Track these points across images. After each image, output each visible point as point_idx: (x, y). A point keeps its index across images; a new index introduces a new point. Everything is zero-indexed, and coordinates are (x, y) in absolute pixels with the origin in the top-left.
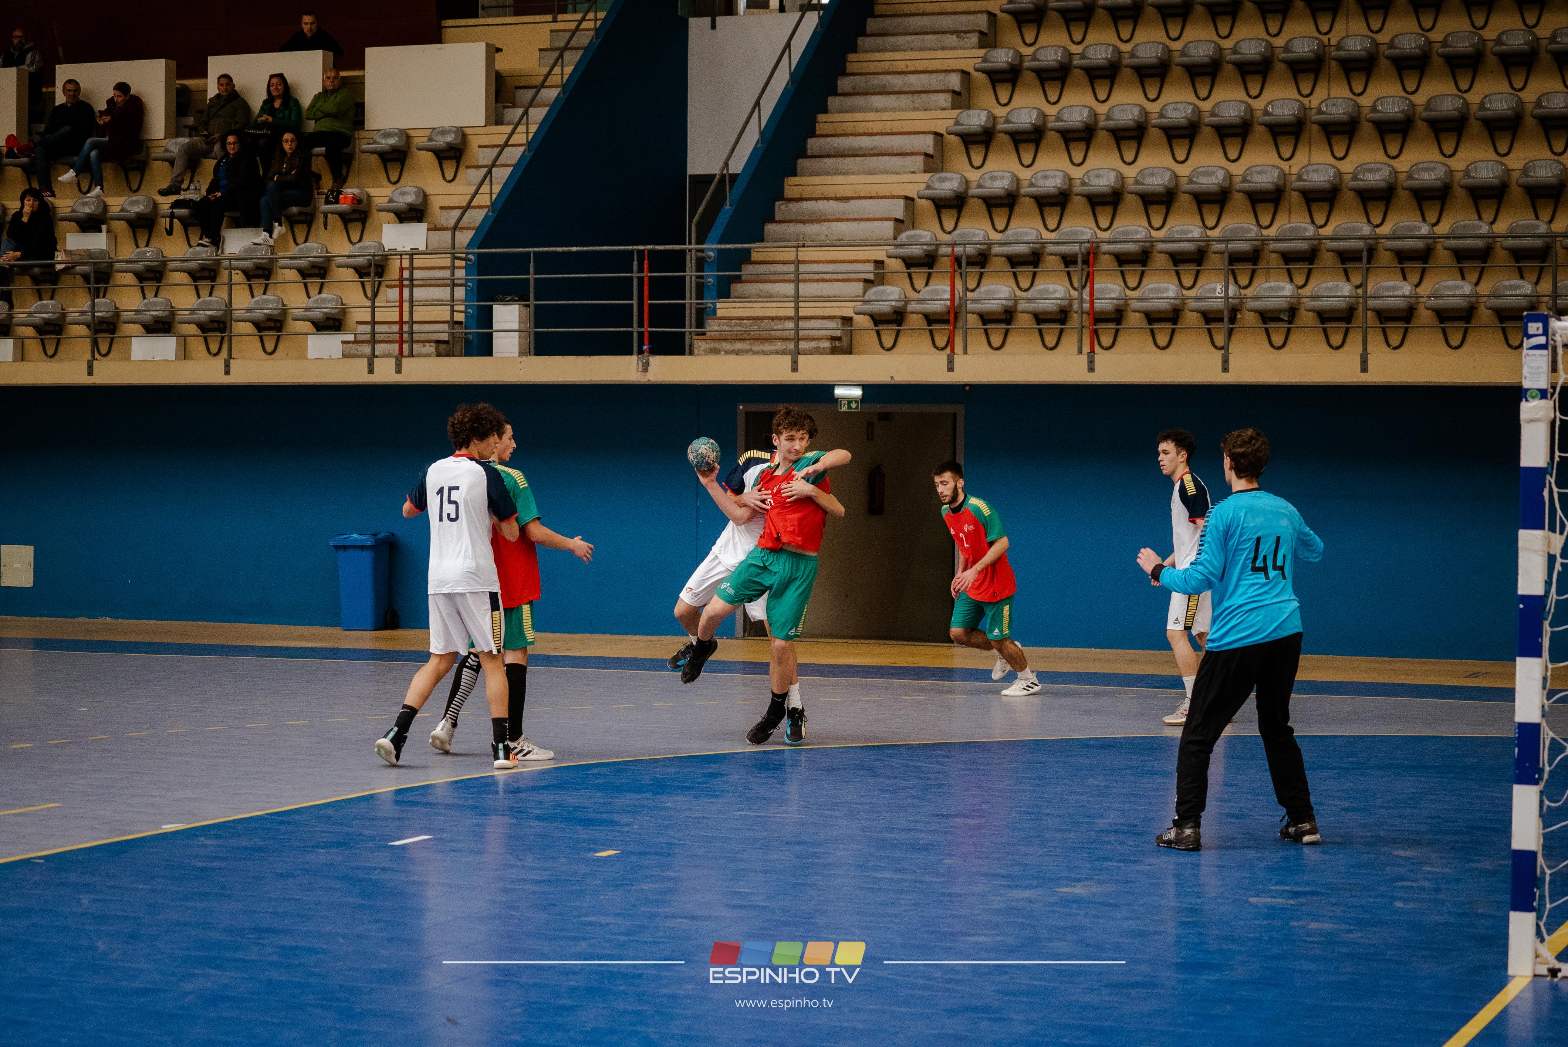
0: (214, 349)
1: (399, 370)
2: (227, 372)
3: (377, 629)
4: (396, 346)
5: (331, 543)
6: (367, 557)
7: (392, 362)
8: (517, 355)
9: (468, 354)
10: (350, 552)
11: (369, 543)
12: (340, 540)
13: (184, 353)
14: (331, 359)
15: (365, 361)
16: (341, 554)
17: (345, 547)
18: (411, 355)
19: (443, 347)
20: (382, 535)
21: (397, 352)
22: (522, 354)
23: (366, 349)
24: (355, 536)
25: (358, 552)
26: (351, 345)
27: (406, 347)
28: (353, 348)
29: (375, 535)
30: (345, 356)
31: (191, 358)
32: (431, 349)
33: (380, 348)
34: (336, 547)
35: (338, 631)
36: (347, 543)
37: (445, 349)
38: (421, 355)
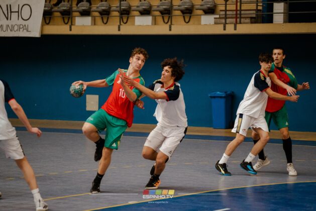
0: (166, 21)
1: (235, 29)
2: (170, 30)
3: (226, 128)
4: (234, 20)
5: (209, 95)
6: (223, 101)
7: (233, 26)
8: (282, 22)
9: (263, 22)
10: (217, 99)
11: (223, 96)
12: (213, 94)
13: (155, 22)
14: (210, 25)
15: (222, 26)
16: (213, 100)
17: (214, 97)
18: (240, 23)
19: (253, 20)
20: (229, 92)
21: (235, 22)
22: (285, 22)
23: (223, 21)
24: (218, 93)
25: (219, 99)
26: (217, 19)
27: (238, 20)
28: (218, 21)
29: (226, 92)
30: (216, 23)
31: (158, 24)
32: (248, 20)
33: (228, 21)
34: (211, 97)
35: (211, 129)
36: (216, 95)
37: (254, 20)
38: (244, 23)
